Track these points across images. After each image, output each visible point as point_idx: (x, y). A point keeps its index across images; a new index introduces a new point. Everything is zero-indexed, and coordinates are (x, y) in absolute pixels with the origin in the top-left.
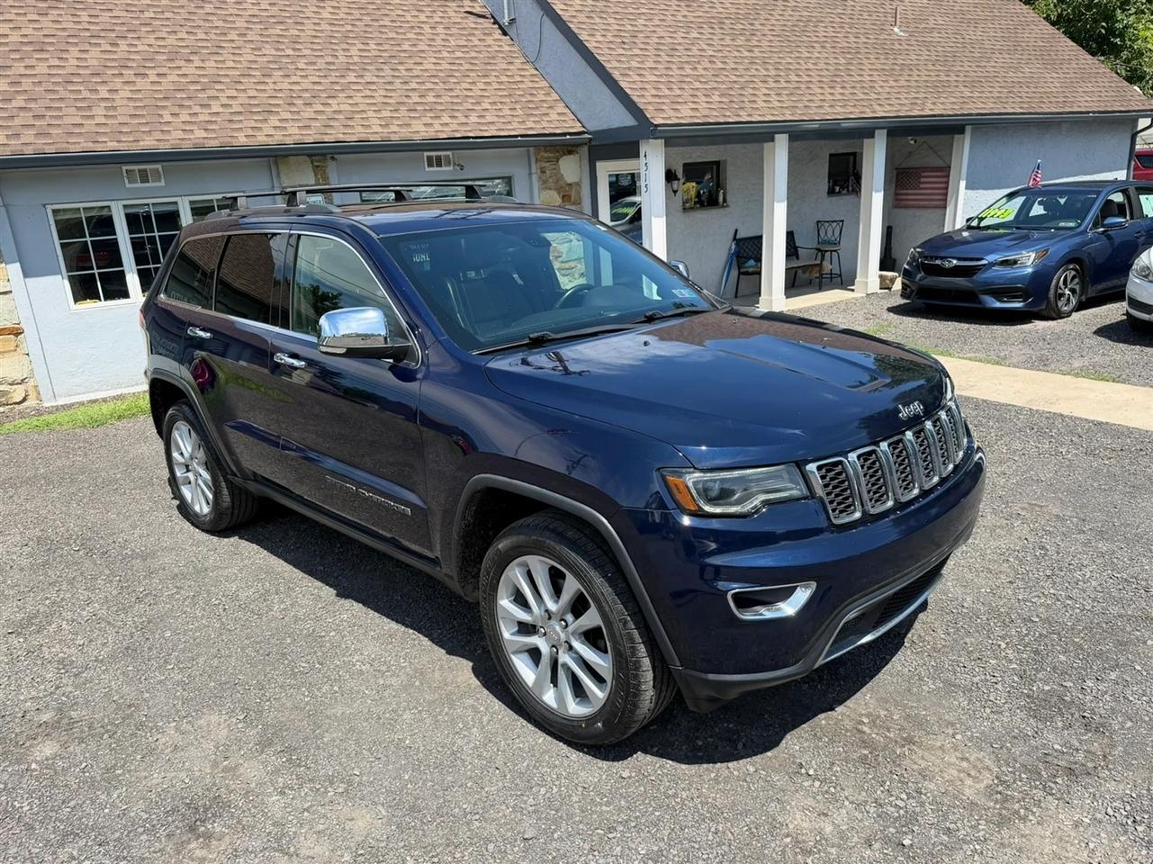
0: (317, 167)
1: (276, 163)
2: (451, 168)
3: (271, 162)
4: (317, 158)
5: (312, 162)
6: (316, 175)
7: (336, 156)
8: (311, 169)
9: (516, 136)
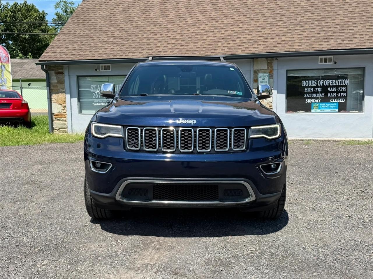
0: (269, 62)
1: (253, 61)
2: (332, 63)
3: (252, 60)
4: (269, 59)
5: (267, 60)
6: (268, 66)
7: (278, 58)
8: (266, 63)
9: (365, 48)
